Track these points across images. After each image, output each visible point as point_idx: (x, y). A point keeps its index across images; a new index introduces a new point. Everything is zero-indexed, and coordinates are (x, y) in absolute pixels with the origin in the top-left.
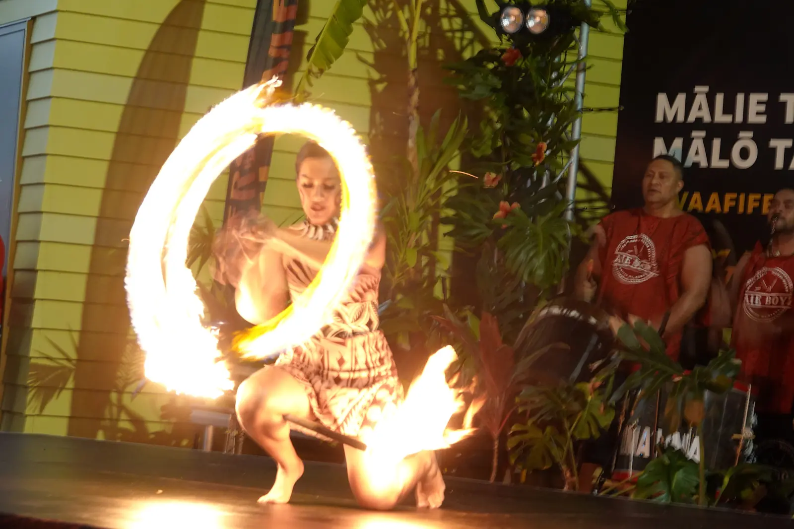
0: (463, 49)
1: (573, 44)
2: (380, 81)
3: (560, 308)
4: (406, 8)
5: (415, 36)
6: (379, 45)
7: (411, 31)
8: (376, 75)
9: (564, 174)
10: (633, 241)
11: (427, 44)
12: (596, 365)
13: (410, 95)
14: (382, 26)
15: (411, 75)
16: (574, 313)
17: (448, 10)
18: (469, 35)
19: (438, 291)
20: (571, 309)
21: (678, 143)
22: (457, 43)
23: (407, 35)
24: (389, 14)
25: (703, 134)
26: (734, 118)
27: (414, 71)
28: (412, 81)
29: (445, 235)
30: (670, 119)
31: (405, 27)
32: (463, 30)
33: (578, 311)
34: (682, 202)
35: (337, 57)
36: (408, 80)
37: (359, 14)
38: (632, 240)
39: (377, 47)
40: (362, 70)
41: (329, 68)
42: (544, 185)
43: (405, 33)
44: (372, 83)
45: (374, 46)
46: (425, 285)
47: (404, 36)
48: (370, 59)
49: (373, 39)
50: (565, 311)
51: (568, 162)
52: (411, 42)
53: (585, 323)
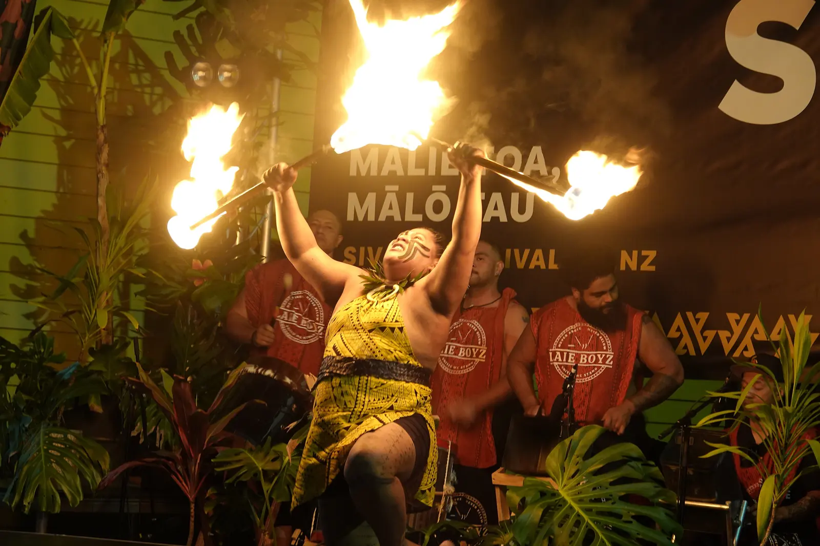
0: (153, 104)
1: (265, 98)
2: (67, 138)
3: (255, 367)
4: (94, 63)
5: (103, 91)
6: (66, 101)
7: (100, 87)
8: (63, 132)
9: (257, 231)
10: (298, 297)
11: (116, 100)
12: (292, 425)
13: (99, 152)
14: (68, 82)
15: (100, 131)
16: (269, 373)
17: (137, 65)
18: (158, 90)
19: (130, 353)
20: (266, 368)
21: (371, 198)
22: (147, 98)
23: (96, 91)
24: (76, 70)
25: (396, 188)
26: (427, 171)
27: (103, 127)
28: (102, 137)
29: (136, 294)
30: (363, 173)
31: (93, 82)
32: (152, 86)
33: (273, 371)
34: (376, 258)
35: (25, 114)
36: (97, 137)
37: (46, 70)
38: (297, 295)
39: (63, 103)
40: (49, 127)
41: (17, 125)
42: (237, 242)
43: (93, 88)
44: (59, 140)
45: (59, 101)
46: (117, 347)
47: (92, 92)
48: (57, 115)
49: (60, 96)
50: (260, 370)
51: (262, 218)
52: (100, 98)
53: (281, 383)
